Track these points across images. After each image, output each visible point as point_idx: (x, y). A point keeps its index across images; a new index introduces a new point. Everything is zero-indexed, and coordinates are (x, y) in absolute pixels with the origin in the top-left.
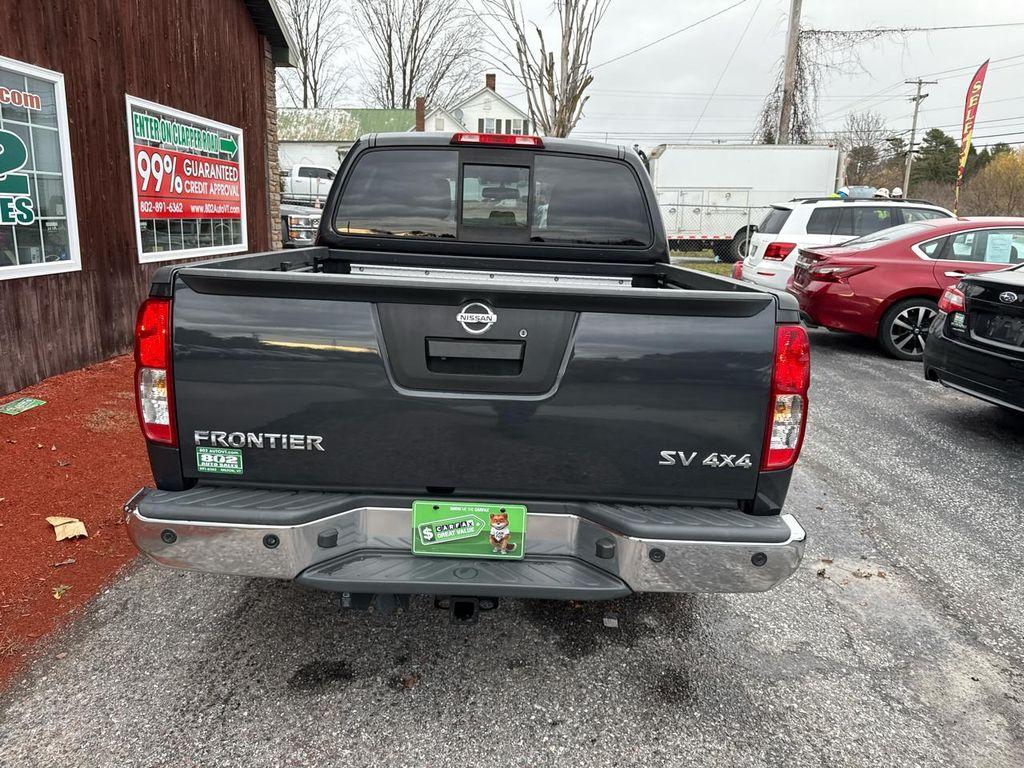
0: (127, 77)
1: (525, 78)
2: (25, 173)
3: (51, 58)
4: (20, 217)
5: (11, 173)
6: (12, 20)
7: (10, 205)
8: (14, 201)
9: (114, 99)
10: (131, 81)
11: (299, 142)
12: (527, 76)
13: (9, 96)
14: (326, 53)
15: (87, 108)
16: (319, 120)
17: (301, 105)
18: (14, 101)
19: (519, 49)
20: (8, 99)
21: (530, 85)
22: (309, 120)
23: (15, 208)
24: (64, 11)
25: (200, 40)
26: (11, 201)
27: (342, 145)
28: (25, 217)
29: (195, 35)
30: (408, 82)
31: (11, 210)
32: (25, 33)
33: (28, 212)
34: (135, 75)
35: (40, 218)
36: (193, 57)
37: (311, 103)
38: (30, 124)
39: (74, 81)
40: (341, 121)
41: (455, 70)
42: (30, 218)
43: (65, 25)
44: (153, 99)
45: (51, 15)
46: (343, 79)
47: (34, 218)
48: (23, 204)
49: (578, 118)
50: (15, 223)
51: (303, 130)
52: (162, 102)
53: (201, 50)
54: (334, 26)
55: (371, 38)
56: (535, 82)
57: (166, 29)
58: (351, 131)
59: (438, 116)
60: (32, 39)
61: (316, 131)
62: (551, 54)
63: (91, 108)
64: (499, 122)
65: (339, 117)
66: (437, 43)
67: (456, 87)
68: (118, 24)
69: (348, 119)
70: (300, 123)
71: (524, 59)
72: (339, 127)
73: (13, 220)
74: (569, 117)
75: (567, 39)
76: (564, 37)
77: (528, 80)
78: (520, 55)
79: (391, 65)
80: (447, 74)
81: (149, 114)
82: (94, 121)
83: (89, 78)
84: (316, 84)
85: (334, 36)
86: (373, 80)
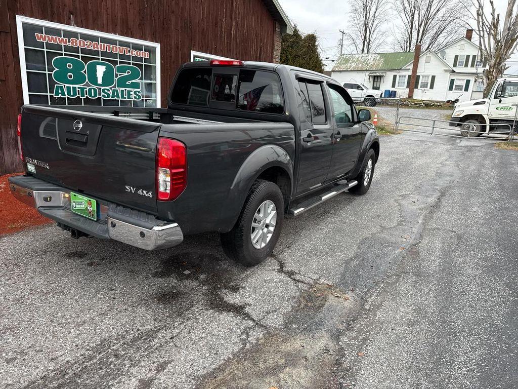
0: (193, 43)
1: (479, 30)
2: (140, 81)
3: (155, 38)
4: (135, 98)
5: (133, 81)
6: (139, 25)
7: (131, 93)
8: (133, 91)
9: (185, 53)
10: (194, 45)
11: (351, 71)
12: (481, 29)
13: (135, 53)
14: (377, 26)
15: (171, 57)
16: (363, 59)
17: (360, 52)
18: (137, 54)
19: (478, 14)
20: (135, 54)
21: (482, 35)
22: (358, 60)
23: (133, 94)
24: (164, 20)
25: (236, 26)
26: (132, 91)
27: (373, 72)
28: (137, 97)
29: (234, 24)
30: (420, 38)
31: (132, 95)
32: (144, 29)
33: (139, 96)
34: (197, 43)
35: (144, 98)
36: (231, 34)
37: (365, 51)
38: (144, 63)
39: (166, 46)
40: (374, 60)
41: (449, 28)
42: (139, 98)
43: (164, 25)
44: (206, 52)
45: (157, 21)
46: (384, 38)
47: (142, 98)
48: (137, 93)
49: (512, 53)
50: (133, 100)
51: (354, 65)
52: (211, 53)
53: (236, 31)
54: (384, 10)
55: (403, 14)
56: (485, 32)
57: (216, 23)
58: (378, 65)
59: (428, 55)
60: (148, 32)
61: (360, 65)
62: (498, 15)
63: (173, 57)
64: (468, 57)
65: (373, 58)
66: (440, 14)
67: (449, 38)
68: (190, 23)
69: (378, 59)
70: (353, 62)
71: (481, 20)
72: (372, 63)
73: (132, 98)
74: (506, 52)
75: (511, 5)
76: (509, 4)
77: (481, 32)
78: (478, 18)
79: (412, 28)
80: (444, 31)
81: (203, 58)
82: (174, 62)
83: (173, 44)
84: (369, 42)
85: (383, 16)
86: (399, 37)
